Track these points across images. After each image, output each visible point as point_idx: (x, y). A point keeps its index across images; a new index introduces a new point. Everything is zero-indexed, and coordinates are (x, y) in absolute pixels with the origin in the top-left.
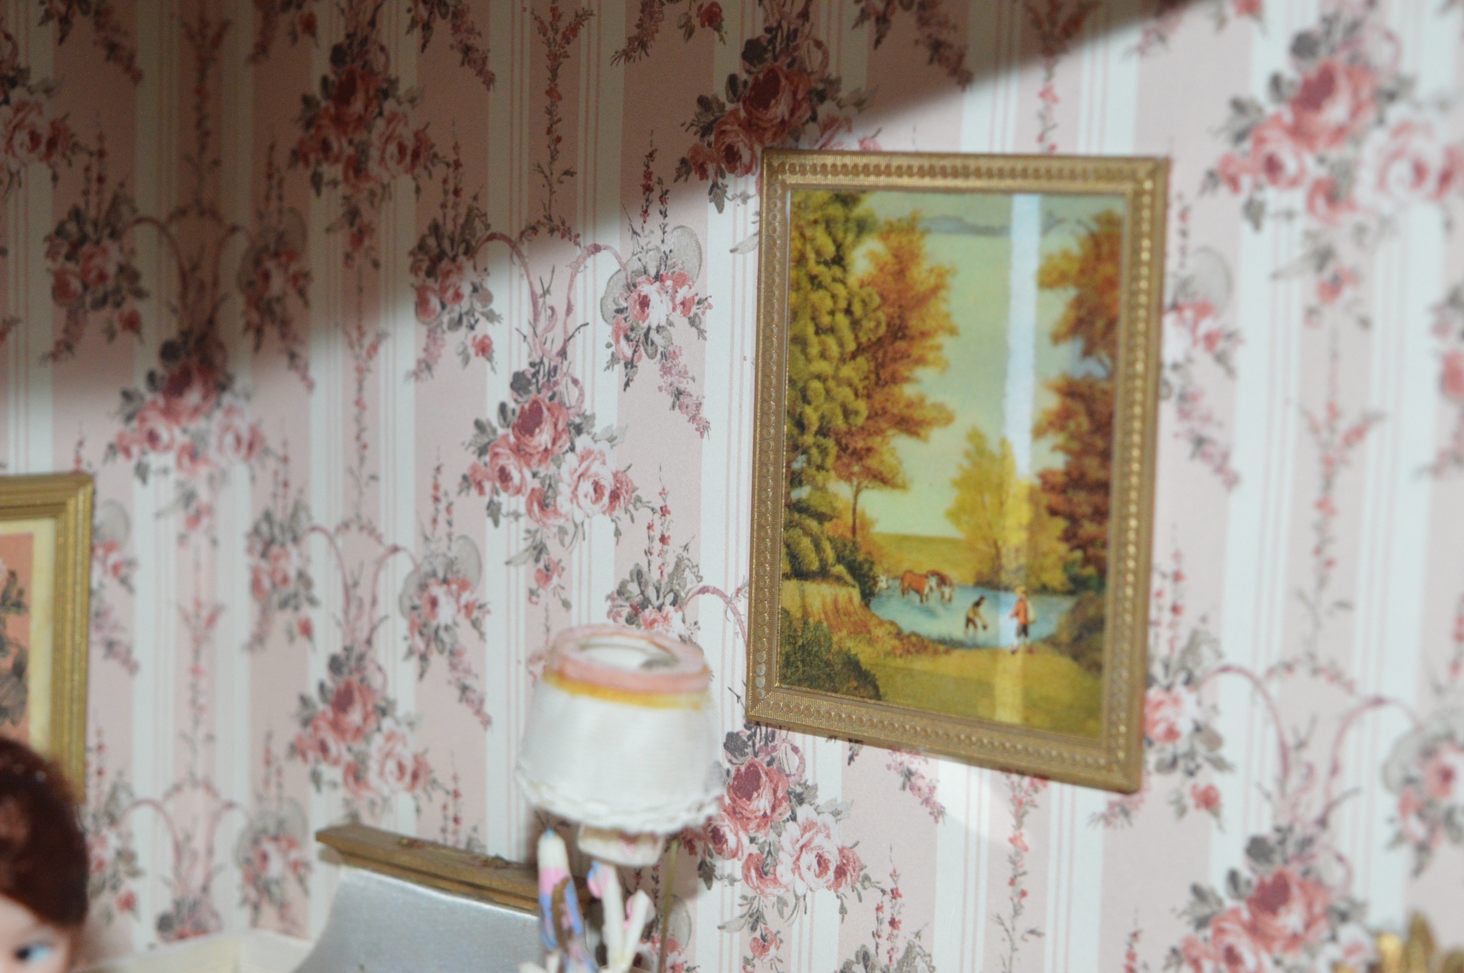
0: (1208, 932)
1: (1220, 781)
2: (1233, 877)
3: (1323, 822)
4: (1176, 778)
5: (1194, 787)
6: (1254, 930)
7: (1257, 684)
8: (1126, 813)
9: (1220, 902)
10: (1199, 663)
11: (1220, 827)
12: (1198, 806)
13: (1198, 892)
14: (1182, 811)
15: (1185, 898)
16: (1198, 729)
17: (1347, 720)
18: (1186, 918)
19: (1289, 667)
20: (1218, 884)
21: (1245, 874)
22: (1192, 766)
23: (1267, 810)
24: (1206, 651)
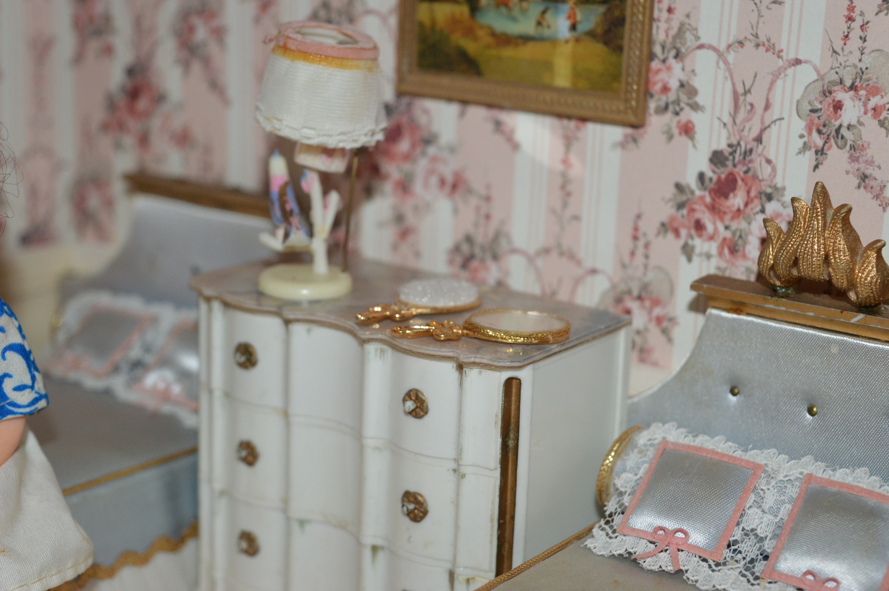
0: (685, 212)
1: (696, 118)
2: (701, 177)
3: (759, 140)
4: (668, 116)
5: (679, 122)
6: (713, 209)
7: (720, 54)
8: (635, 140)
9: (693, 193)
10: (683, 44)
11: (694, 146)
12: (680, 134)
13: (679, 187)
14: (670, 137)
15: (671, 191)
16: (682, 85)
17: (776, 75)
18: (671, 204)
19: (741, 44)
20: (691, 181)
21: (709, 174)
22: (677, 109)
23: (724, 133)
24: (689, 36)
